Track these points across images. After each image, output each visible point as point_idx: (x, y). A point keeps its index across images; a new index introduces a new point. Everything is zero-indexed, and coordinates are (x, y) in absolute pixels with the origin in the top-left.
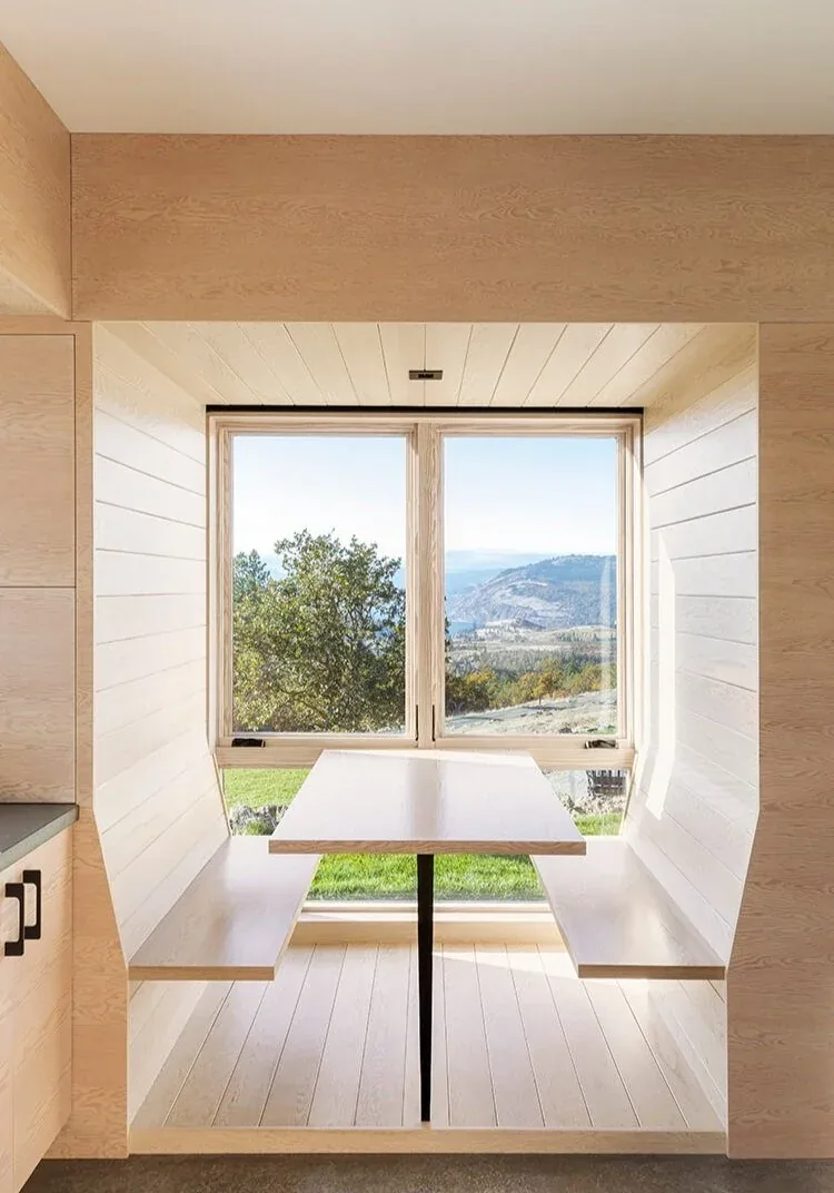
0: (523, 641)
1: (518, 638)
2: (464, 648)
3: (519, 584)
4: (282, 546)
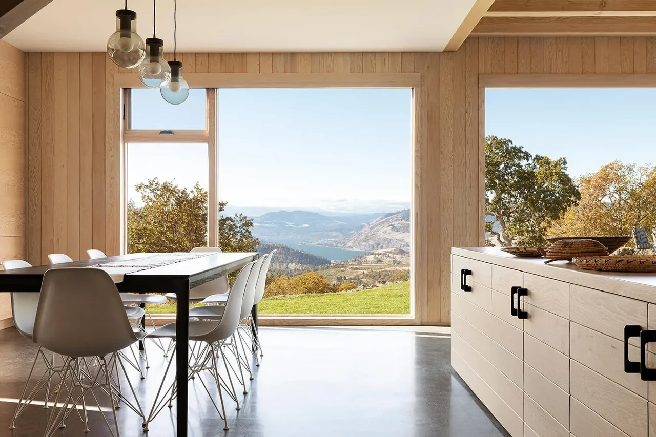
0: (398, 264)
1: (395, 262)
2: (357, 269)
3: (396, 224)
4: (140, 187)
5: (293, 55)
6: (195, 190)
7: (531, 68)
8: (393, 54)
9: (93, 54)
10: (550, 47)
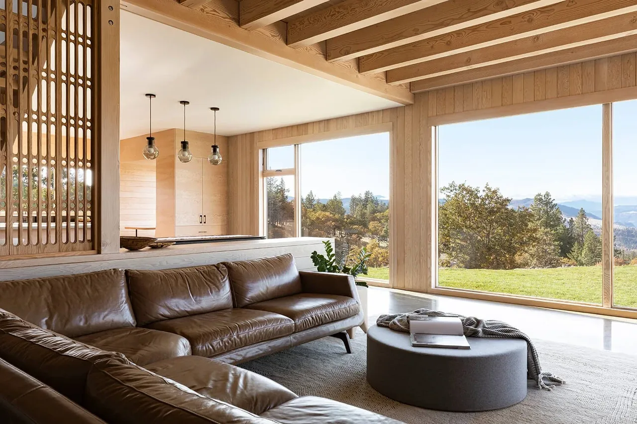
5: (328, 121)
6: (485, 189)
7: (464, 108)
8: (378, 111)
9: (250, 133)
10: (478, 90)
